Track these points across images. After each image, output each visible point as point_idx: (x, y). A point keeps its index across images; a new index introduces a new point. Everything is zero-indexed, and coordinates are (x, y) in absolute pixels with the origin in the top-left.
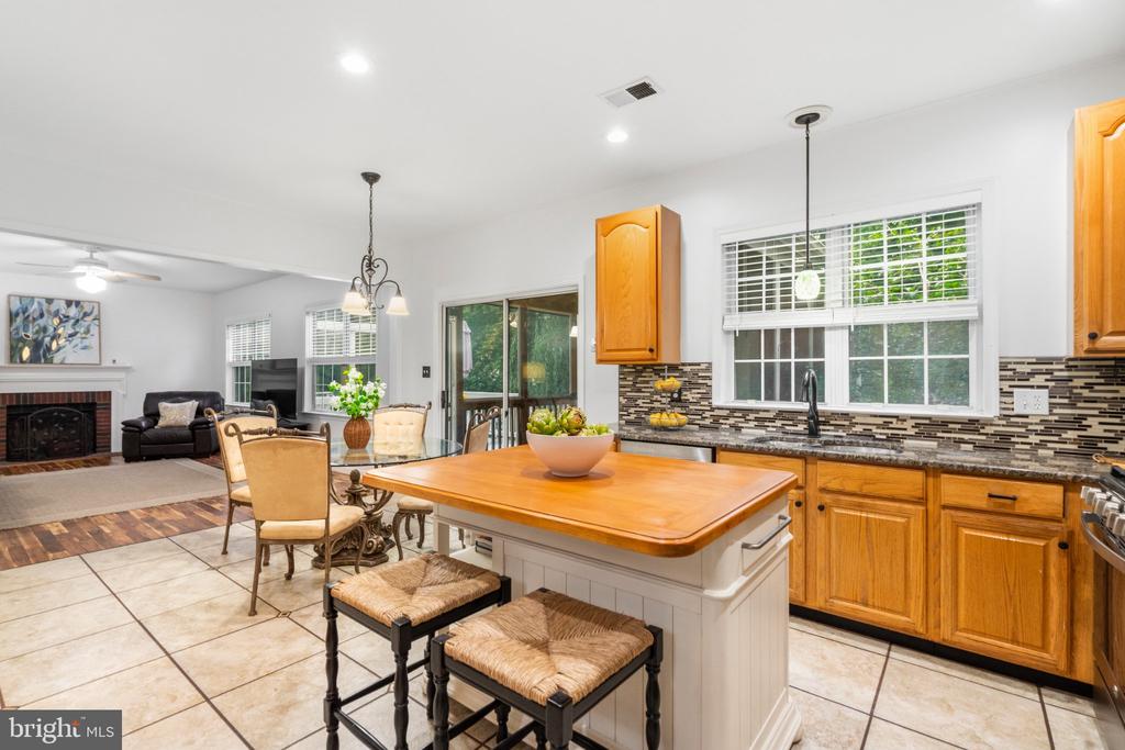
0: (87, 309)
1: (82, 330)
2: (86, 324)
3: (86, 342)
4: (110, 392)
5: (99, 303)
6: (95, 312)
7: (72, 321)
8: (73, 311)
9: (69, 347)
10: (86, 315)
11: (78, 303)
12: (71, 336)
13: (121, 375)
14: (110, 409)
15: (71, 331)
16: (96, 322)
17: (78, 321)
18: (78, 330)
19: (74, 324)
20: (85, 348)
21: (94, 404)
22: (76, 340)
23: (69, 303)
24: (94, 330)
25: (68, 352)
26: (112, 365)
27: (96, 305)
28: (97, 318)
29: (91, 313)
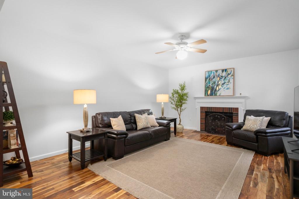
0: (229, 72)
1: (227, 81)
2: (229, 78)
3: (228, 86)
4: (238, 108)
5: (234, 69)
6: (232, 73)
7: (224, 78)
8: (224, 74)
9: (222, 89)
10: (229, 74)
11: (226, 70)
12: (223, 84)
13: (242, 100)
14: (238, 116)
15: (223, 82)
16: (232, 77)
17: (225, 78)
18: (225, 81)
19: (224, 79)
20: (228, 89)
21: (232, 113)
22: (225, 86)
23: (223, 71)
24: (232, 81)
25: (222, 91)
26: (239, 95)
27: (232, 70)
28: (233, 75)
29: (231, 73)
